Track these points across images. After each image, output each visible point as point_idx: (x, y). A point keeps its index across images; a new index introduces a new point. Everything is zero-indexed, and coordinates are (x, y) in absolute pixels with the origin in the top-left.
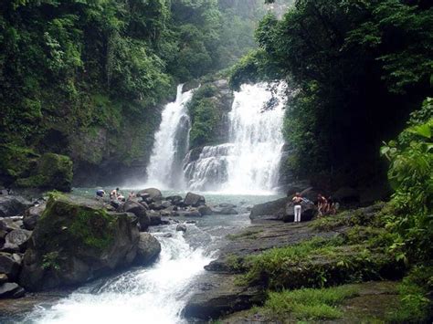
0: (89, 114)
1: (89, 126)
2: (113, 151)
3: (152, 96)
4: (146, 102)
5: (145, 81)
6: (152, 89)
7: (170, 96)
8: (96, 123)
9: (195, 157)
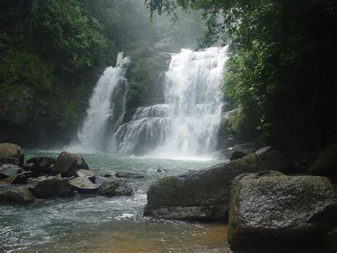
0: (13, 70)
1: (13, 83)
2: (43, 112)
3: (88, 57)
4: (80, 62)
5: (79, 40)
6: (86, 49)
7: (110, 61)
8: (23, 81)
9: (128, 119)
